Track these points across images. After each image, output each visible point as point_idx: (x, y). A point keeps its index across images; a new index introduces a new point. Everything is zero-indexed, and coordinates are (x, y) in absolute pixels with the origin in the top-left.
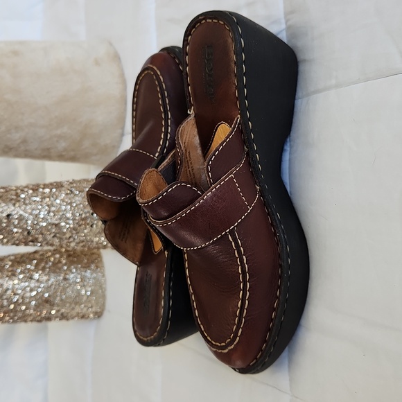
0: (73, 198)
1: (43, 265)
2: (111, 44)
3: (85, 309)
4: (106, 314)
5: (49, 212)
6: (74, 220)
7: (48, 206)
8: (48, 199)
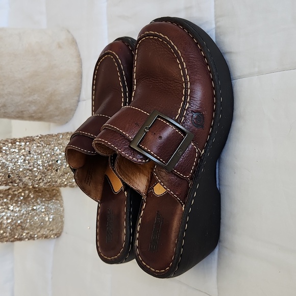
0: (43, 149)
1: (16, 199)
2: (69, 32)
3: (48, 232)
4: (63, 234)
5: (25, 160)
6: (43, 166)
7: (24, 155)
8: (23, 151)
